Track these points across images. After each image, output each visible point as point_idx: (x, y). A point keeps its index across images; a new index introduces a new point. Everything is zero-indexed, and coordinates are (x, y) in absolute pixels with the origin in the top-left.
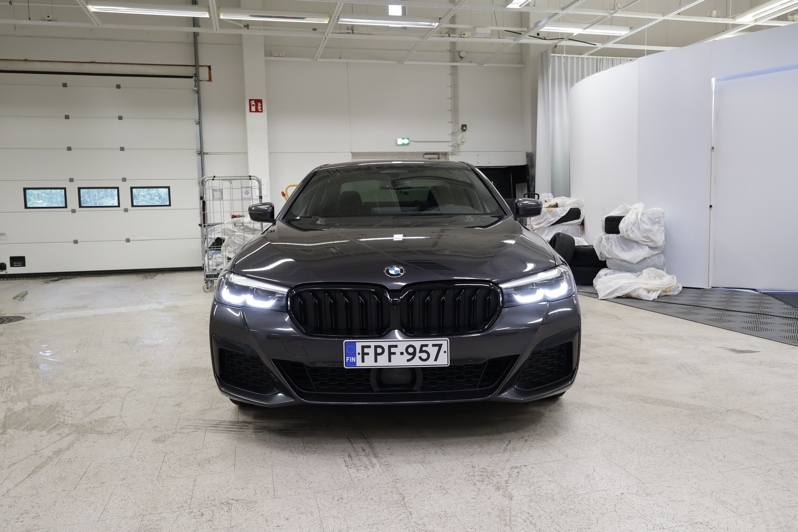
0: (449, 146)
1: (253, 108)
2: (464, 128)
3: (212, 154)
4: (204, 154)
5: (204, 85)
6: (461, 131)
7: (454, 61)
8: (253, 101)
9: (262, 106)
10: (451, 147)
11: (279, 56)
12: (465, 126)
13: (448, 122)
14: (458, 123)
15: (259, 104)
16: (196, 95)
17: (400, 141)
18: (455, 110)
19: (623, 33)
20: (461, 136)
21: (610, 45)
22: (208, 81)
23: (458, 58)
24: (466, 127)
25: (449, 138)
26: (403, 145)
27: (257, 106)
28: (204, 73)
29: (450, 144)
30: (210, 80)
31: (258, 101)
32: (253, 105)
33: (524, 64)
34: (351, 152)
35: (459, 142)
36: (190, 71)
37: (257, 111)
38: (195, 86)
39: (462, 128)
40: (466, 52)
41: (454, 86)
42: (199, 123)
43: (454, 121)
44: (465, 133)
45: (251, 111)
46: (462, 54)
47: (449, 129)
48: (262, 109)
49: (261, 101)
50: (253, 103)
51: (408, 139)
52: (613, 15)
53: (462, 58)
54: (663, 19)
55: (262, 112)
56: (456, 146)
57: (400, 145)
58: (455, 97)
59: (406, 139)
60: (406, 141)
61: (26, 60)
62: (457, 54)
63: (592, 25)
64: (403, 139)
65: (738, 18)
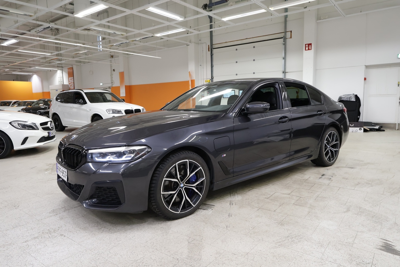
1: (307, 48)
3: (290, 72)
4: (286, 72)
5: (288, 41)
8: (307, 45)
9: (311, 47)
11: (324, 19)
15: (310, 46)
16: (284, 46)
22: (290, 38)
27: (309, 47)
28: (288, 34)
30: (291, 37)
31: (310, 45)
32: (307, 47)
34: (365, 66)
36: (282, 35)
37: (309, 49)
38: (284, 42)
42: (284, 58)
45: (306, 50)
48: (311, 48)
49: (311, 44)
50: (307, 46)
55: (311, 49)
61: (226, 42)
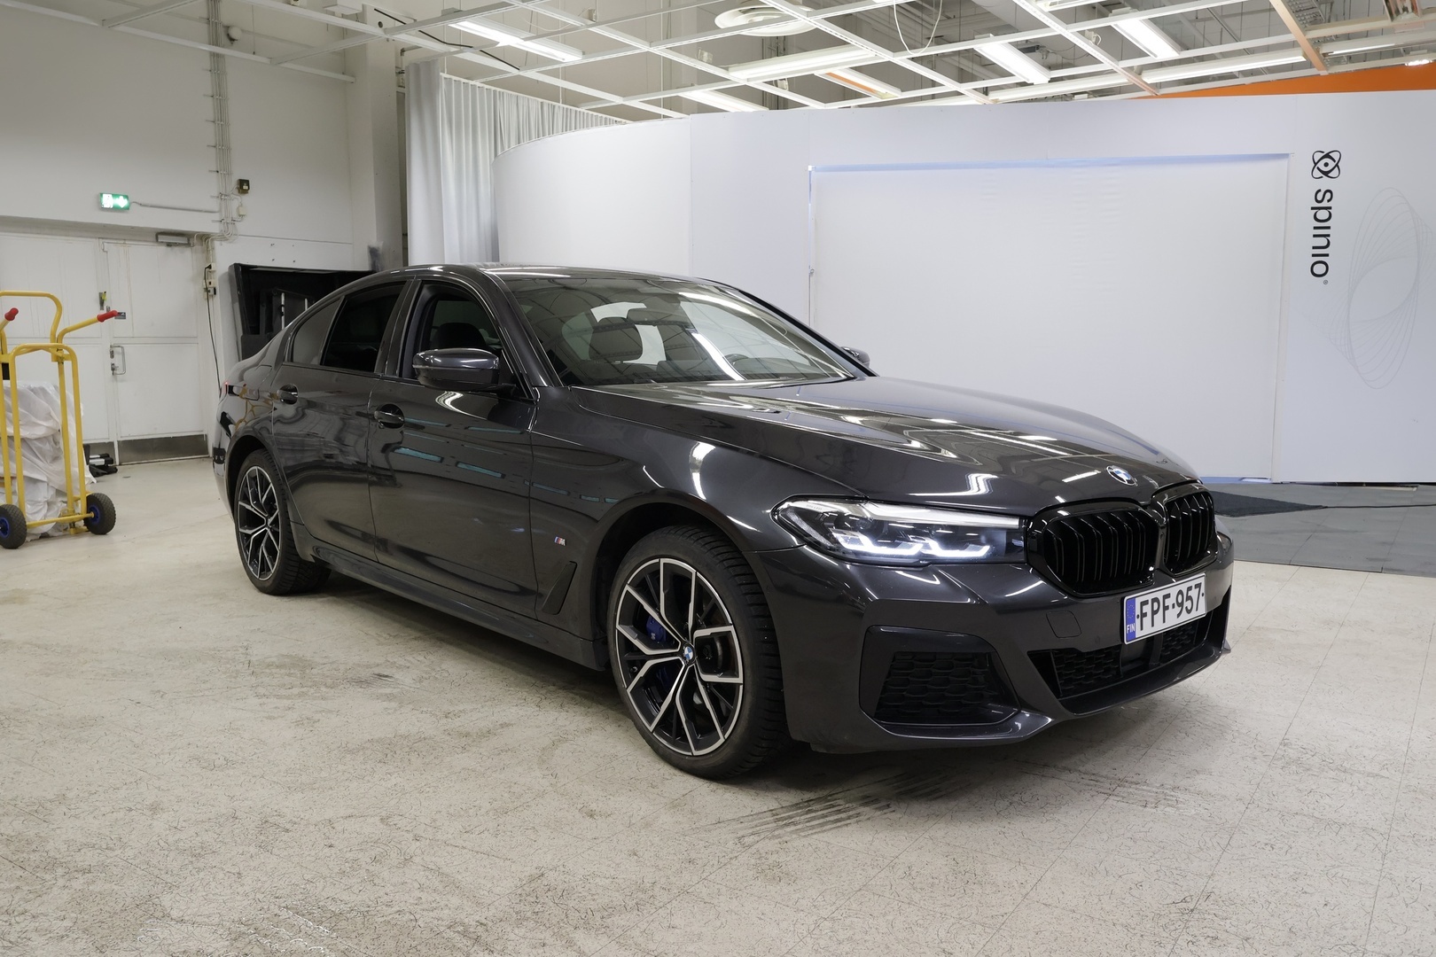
0: (213, 221)
2: (243, 186)
6: (236, 191)
7: (216, 44)
10: (218, 224)
12: (247, 182)
13: (210, 171)
14: (229, 174)
17: (108, 201)
18: (222, 147)
19: (569, 57)
20: (236, 201)
21: (532, 74)
23: (225, 40)
24: (248, 185)
25: (214, 204)
26: (116, 209)
29: (217, 217)
33: (353, 76)
35: (235, 215)
39: (241, 187)
40: (243, 31)
41: (219, 97)
43: (222, 171)
44: (245, 198)
46: (234, 33)
47: (212, 185)
51: (126, 197)
52: (590, 29)
53: (232, 40)
54: (647, 50)
56: (229, 222)
57: (108, 210)
58: (221, 119)
59: (121, 197)
60: (122, 202)
62: (221, 31)
63: (538, 36)
64: (115, 196)
65: (735, 71)
